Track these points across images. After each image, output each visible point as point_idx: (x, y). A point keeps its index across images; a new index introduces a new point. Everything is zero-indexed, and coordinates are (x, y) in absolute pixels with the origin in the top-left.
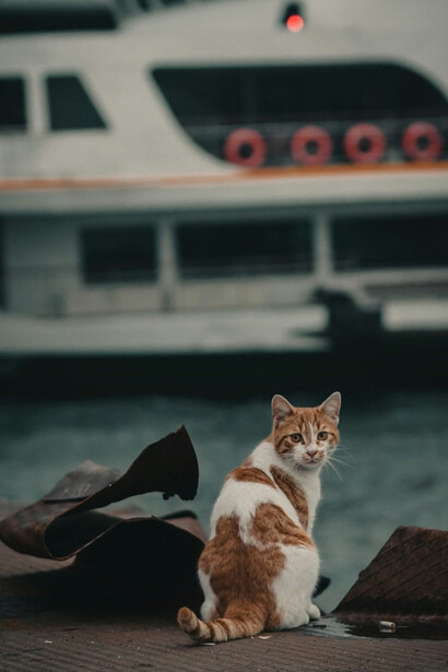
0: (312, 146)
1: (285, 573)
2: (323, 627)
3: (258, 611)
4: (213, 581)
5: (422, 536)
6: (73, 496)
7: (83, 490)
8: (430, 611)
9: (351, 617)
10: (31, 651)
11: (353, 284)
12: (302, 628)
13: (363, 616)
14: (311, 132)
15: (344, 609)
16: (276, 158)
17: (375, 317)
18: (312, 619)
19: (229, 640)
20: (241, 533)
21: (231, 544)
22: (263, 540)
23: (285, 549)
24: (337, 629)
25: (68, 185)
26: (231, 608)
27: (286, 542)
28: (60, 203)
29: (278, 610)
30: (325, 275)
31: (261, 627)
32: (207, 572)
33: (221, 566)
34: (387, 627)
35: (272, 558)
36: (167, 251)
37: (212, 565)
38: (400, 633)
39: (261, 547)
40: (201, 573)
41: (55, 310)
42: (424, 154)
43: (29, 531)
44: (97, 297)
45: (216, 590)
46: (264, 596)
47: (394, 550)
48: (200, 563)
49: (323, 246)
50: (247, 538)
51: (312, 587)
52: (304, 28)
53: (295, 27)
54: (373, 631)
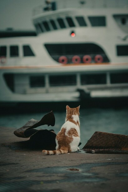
0: (76, 60)
1: (73, 142)
2: (80, 151)
3: (67, 149)
4: (58, 142)
5: (100, 133)
6: (29, 126)
7: (31, 125)
8: (102, 148)
9: (86, 150)
10: (21, 156)
11: (85, 88)
12: (76, 152)
13: (88, 149)
14: (76, 57)
15: (84, 148)
16: (69, 62)
17: (89, 95)
18: (78, 150)
19: (61, 154)
20: (65, 133)
21: (63, 135)
22: (69, 135)
23: (74, 137)
24: (83, 152)
25: (27, 68)
26: (61, 148)
27: (74, 136)
28: (25, 71)
29: (71, 149)
30: (79, 86)
31: (68, 152)
32: (57, 140)
33: (60, 139)
34: (93, 152)
35: (70, 139)
36: (47, 81)
37: (59, 138)
38: (96, 153)
39: (69, 136)
40: (56, 139)
41: (24, 93)
42: (99, 61)
43: (21, 132)
44: (33, 90)
45: (59, 144)
46: (68, 146)
47: (95, 136)
48: (56, 137)
49: (78, 80)
50: (66, 134)
51: (78, 144)
52: (75, 36)
53: (73, 36)
54: (91, 152)
